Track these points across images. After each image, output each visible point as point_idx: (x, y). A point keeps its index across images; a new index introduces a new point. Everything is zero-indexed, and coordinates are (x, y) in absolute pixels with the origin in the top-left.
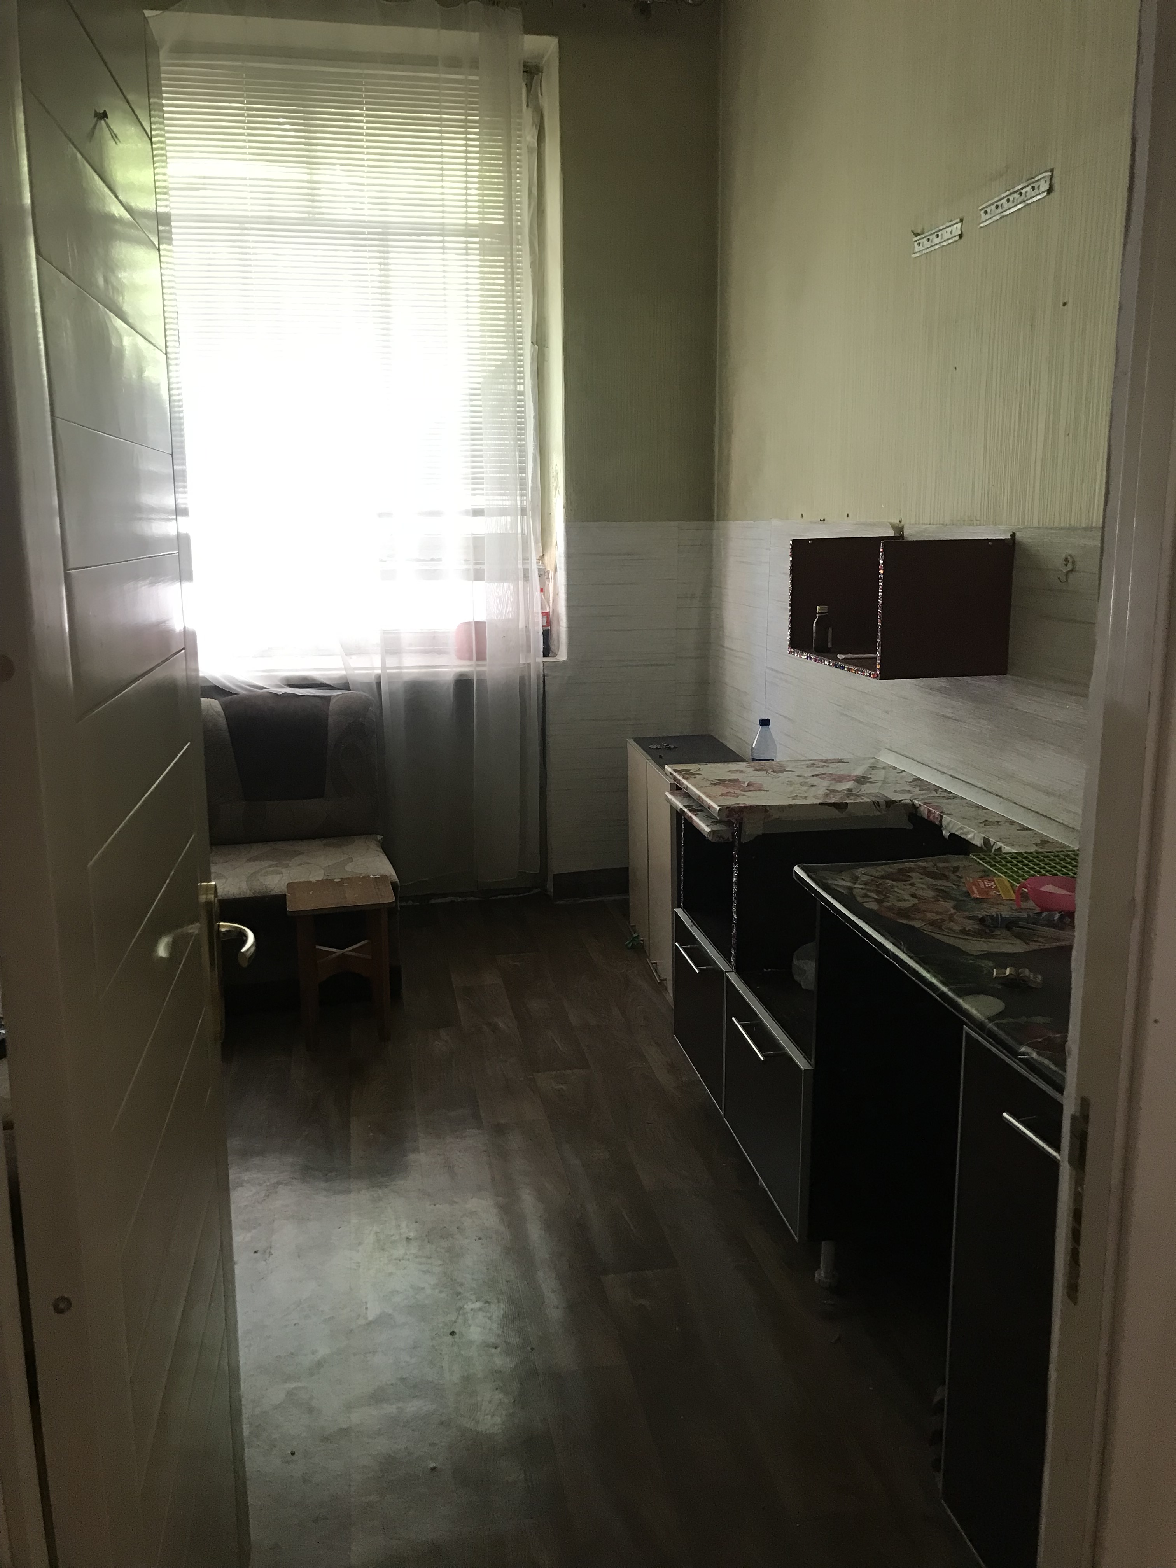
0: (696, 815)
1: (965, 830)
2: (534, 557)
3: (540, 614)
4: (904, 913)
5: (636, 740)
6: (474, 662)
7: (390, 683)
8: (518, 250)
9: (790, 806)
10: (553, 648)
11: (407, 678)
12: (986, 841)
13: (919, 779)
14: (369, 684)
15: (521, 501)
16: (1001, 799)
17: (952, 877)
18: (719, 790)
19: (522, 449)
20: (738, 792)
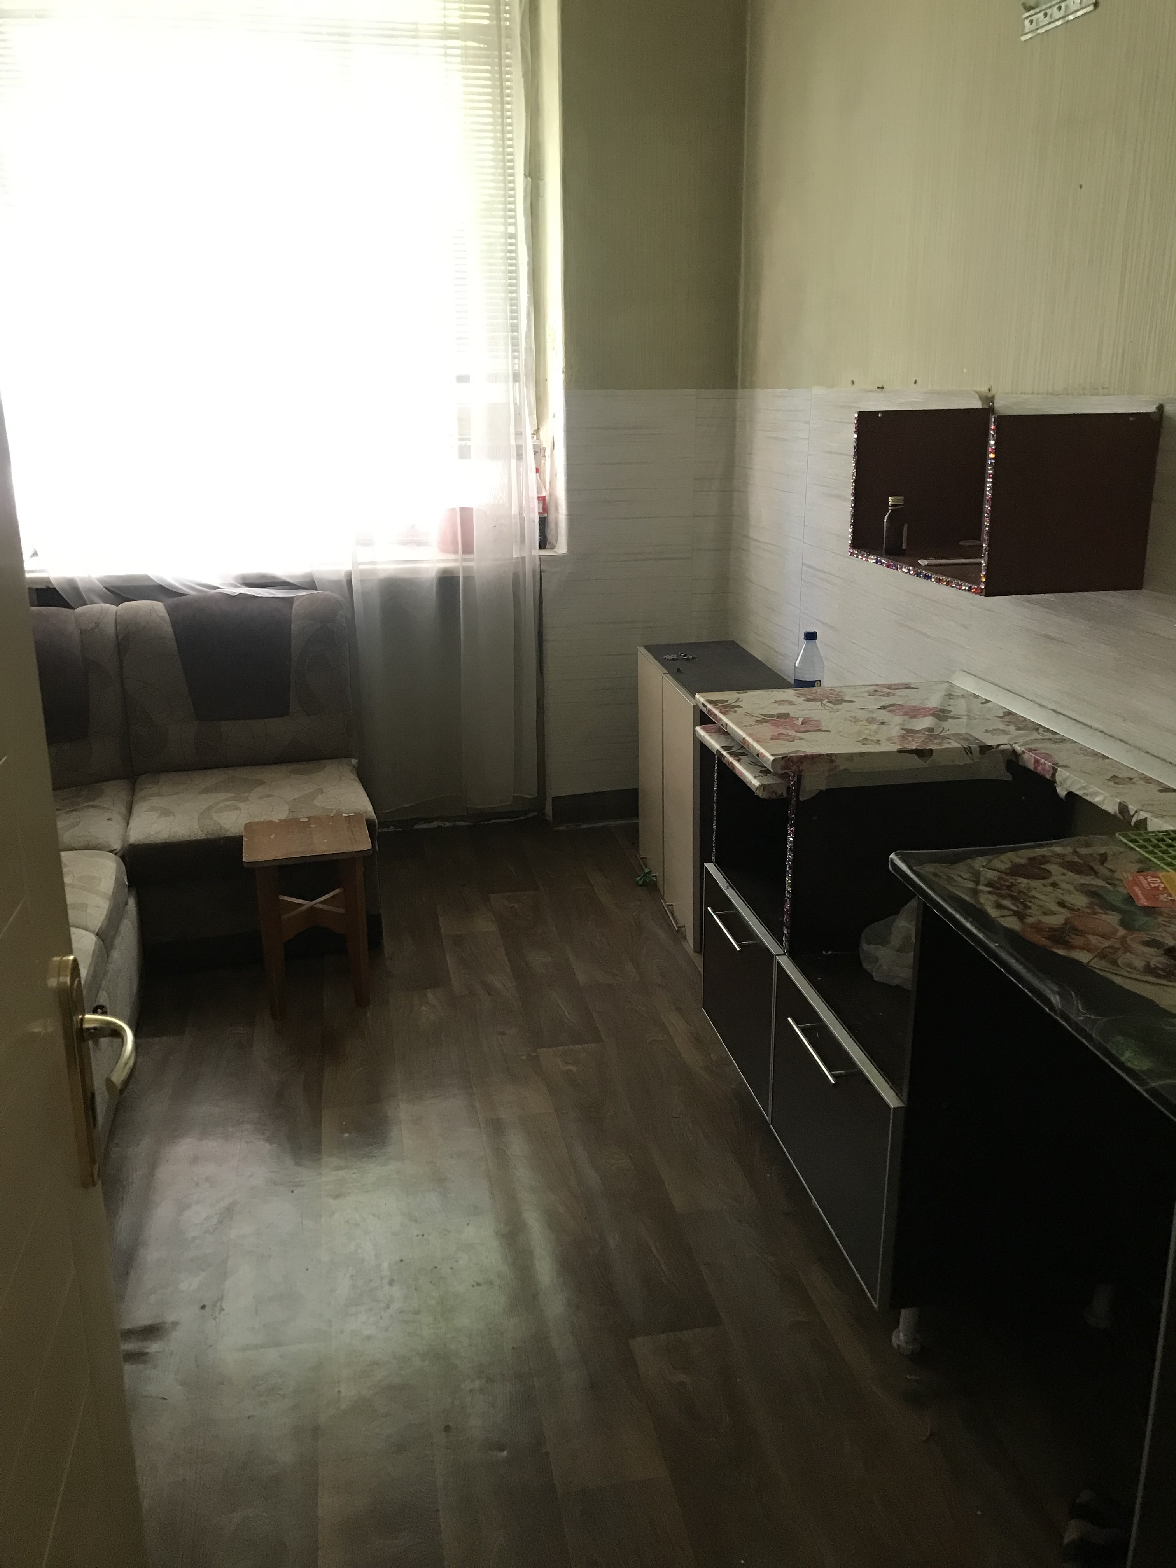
0: (739, 761)
1: (1090, 790)
2: (529, 430)
3: (536, 499)
4: (1059, 936)
5: (646, 647)
6: (460, 556)
7: (362, 581)
8: (508, 57)
9: (862, 754)
10: (550, 537)
11: (383, 575)
12: (1123, 808)
13: (1010, 713)
14: (338, 583)
15: (513, 364)
16: (1128, 746)
17: (1102, 870)
18: (767, 730)
19: (514, 304)
20: (792, 733)
